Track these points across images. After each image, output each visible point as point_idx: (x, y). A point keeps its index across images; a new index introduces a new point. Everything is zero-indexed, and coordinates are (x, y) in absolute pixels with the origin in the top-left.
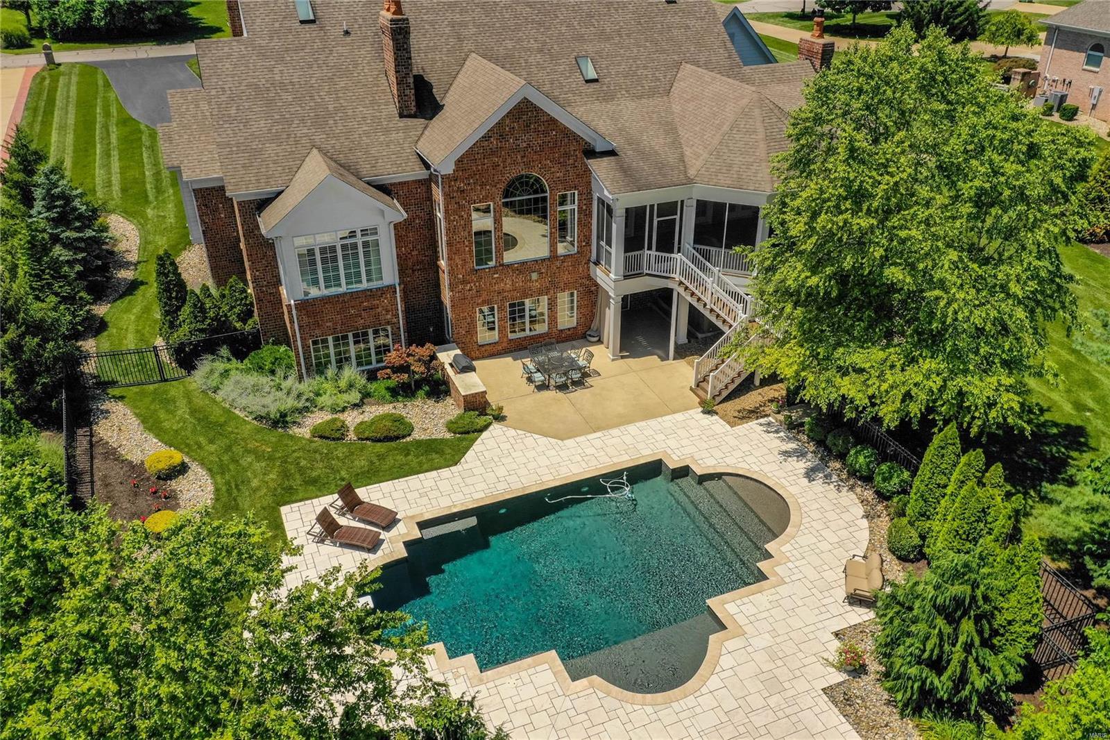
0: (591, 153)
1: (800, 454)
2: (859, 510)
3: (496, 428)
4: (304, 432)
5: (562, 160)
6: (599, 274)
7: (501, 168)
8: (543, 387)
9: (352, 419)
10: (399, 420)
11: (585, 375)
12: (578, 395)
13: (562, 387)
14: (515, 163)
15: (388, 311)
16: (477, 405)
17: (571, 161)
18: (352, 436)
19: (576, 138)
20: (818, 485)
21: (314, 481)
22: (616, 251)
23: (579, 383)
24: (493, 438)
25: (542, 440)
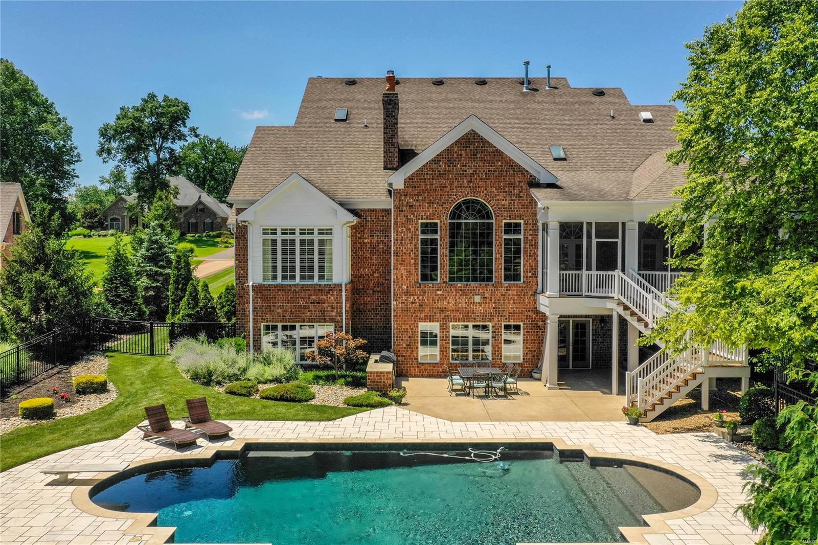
0: (534, 183)
1: (741, 459)
3: (393, 410)
5: (507, 189)
6: (541, 301)
7: (448, 189)
8: (462, 395)
13: (482, 397)
14: (461, 186)
15: (333, 308)
17: (516, 191)
18: (257, 396)
19: (522, 171)
23: (500, 395)
25: (431, 419)
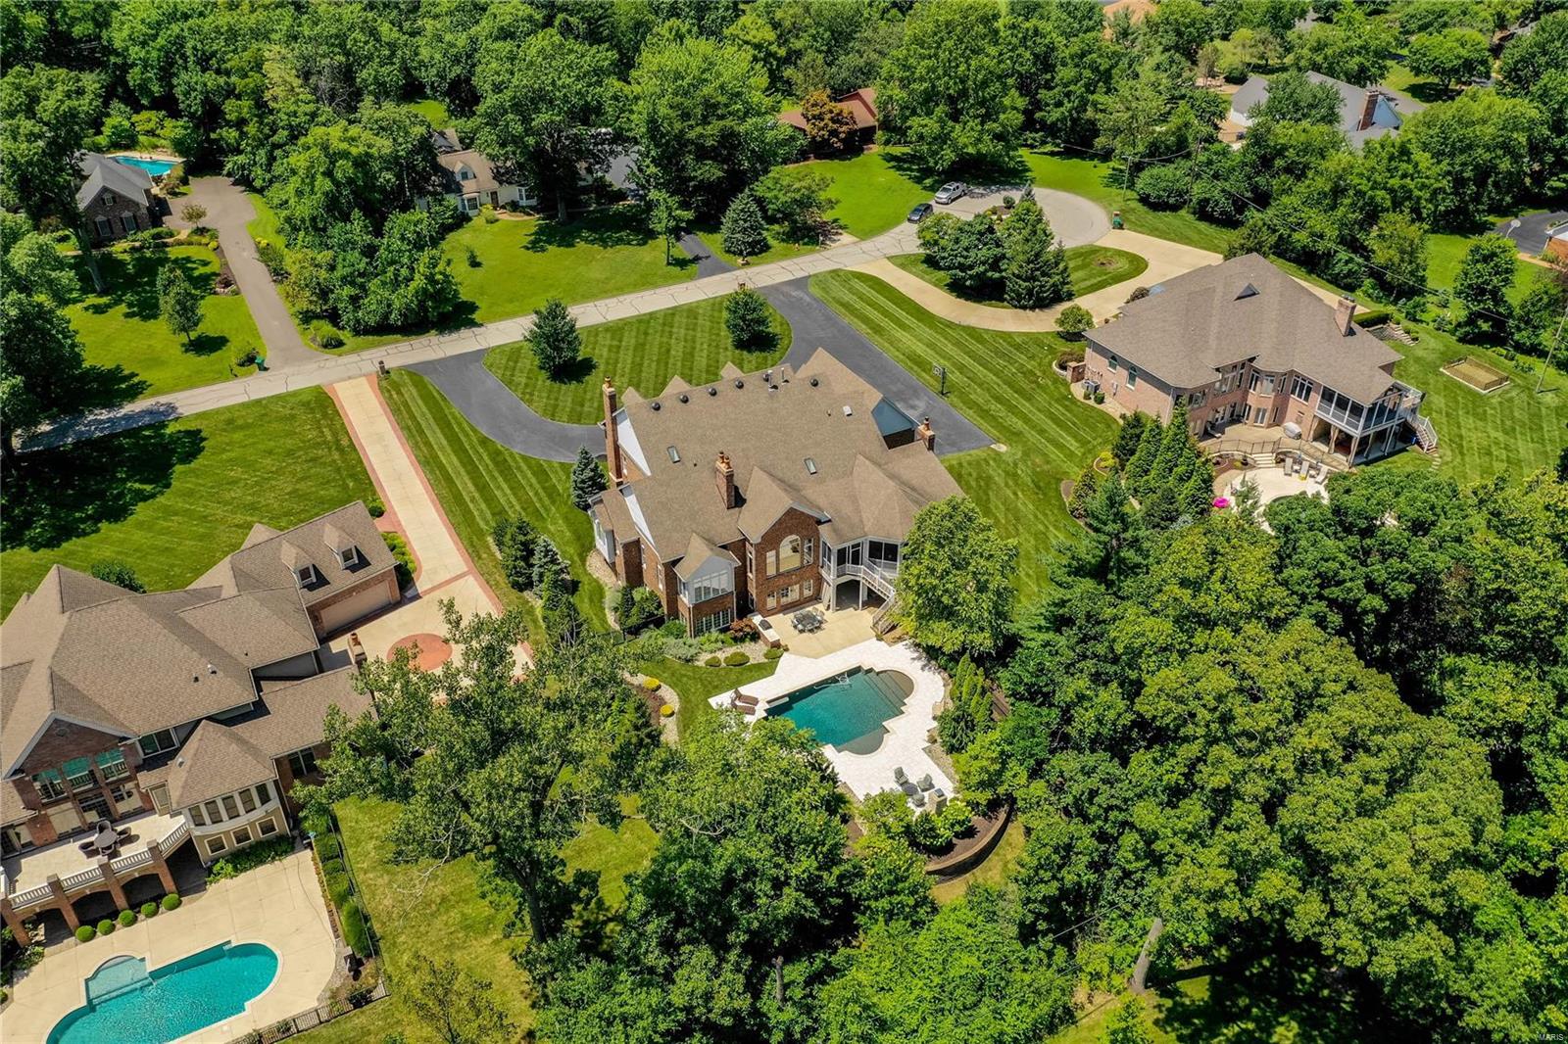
0: (819, 522)
1: (919, 658)
2: (941, 683)
3: (785, 654)
4: (701, 663)
5: (806, 527)
6: (824, 573)
7: (780, 536)
8: (801, 631)
9: (721, 656)
10: (743, 655)
11: (821, 622)
12: (819, 633)
13: (811, 631)
14: (786, 532)
15: (729, 604)
16: (776, 645)
17: (814, 528)
18: (723, 664)
19: (813, 517)
20: (926, 673)
21: (716, 687)
22: (833, 564)
23: (818, 628)
24: (786, 660)
25: (808, 660)
